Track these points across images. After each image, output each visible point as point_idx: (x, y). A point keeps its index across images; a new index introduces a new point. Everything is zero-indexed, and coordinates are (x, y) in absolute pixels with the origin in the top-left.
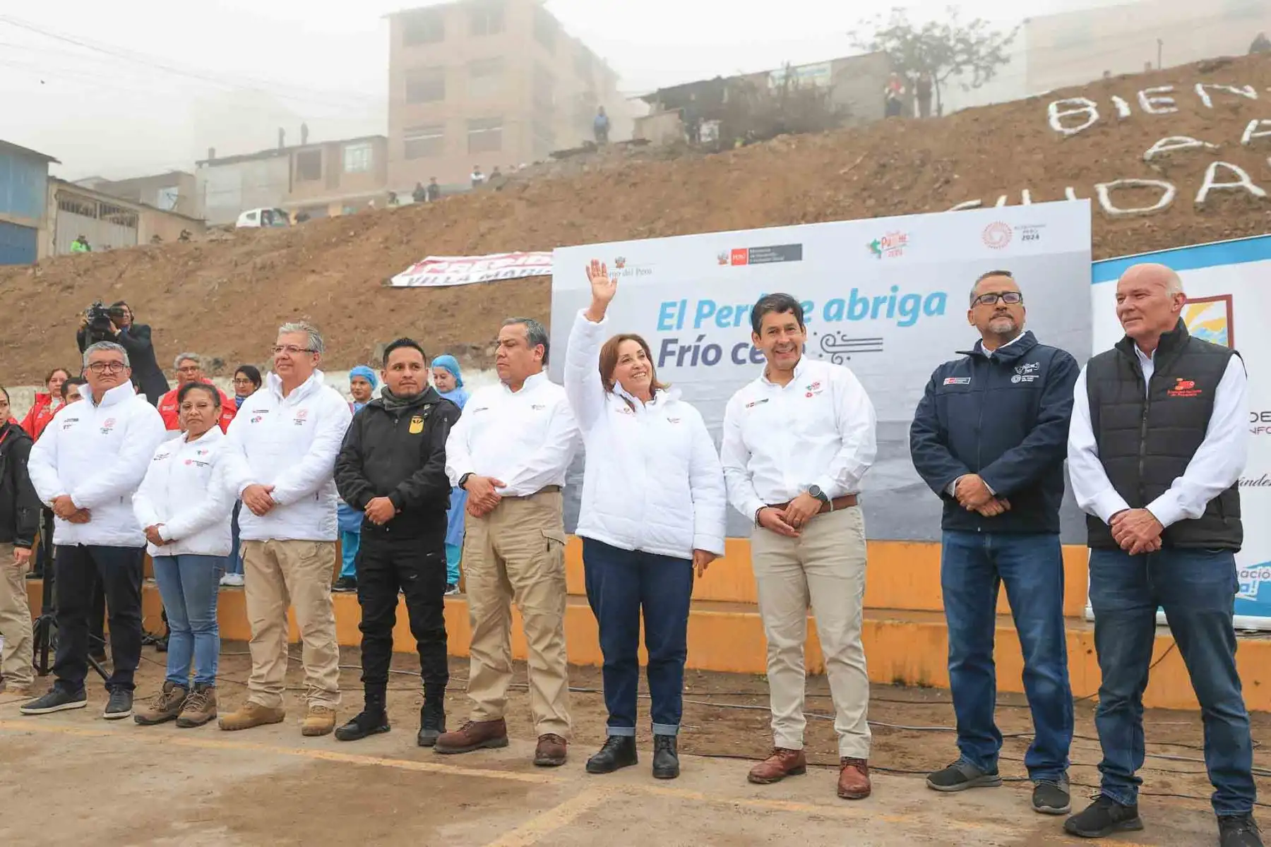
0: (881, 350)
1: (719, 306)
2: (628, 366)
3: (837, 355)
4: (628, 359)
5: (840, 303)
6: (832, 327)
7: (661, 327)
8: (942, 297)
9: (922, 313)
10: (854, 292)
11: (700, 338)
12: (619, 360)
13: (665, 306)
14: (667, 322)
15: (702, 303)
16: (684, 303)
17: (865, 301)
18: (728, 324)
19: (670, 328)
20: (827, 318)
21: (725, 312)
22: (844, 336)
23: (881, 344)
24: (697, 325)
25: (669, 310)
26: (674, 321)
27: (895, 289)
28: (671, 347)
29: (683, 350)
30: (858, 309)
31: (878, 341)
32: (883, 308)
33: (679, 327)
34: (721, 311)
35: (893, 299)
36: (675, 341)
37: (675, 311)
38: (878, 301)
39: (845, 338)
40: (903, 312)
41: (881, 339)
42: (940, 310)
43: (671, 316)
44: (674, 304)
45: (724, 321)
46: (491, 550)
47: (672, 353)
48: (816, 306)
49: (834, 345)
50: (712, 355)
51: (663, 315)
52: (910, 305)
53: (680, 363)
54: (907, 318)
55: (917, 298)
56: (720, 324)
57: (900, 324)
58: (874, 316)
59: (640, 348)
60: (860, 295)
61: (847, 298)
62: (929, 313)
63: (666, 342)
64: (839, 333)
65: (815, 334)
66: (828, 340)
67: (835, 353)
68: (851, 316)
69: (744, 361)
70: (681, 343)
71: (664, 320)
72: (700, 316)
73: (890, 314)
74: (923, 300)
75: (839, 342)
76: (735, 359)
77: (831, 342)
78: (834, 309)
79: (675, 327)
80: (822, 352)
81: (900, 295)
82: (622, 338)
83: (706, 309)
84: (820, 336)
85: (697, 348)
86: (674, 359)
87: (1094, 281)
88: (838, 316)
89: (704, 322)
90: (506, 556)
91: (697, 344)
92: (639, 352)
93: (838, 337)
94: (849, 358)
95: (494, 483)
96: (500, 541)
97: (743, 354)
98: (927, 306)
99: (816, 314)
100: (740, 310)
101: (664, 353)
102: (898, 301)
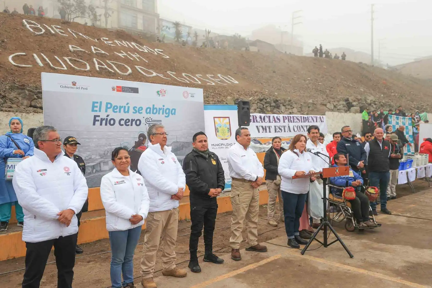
0: (161, 124)
1: (113, 105)
4: (301, 141)
5: (150, 108)
6: (148, 116)
7: (93, 110)
8: (175, 110)
9: (170, 114)
10: (154, 105)
11: (108, 116)
13: (94, 103)
14: (95, 109)
15: (107, 104)
16: (101, 102)
17: (156, 108)
18: (117, 112)
19: (96, 111)
20: (147, 113)
21: (116, 108)
22: (152, 119)
24: (106, 111)
25: (96, 105)
26: (97, 109)
27: (164, 106)
28: (97, 118)
29: (102, 120)
30: (155, 111)
32: (161, 111)
33: (100, 111)
34: (114, 107)
36: (99, 116)
37: (98, 105)
38: (160, 109)
41: (161, 121)
42: (175, 114)
43: (97, 107)
44: (97, 103)
47: (98, 121)
48: (143, 109)
49: (149, 122)
50: (112, 122)
51: (93, 107)
52: (167, 111)
53: (101, 124)
54: (167, 115)
55: (169, 109)
56: (114, 112)
57: (166, 117)
58: (159, 113)
60: (155, 107)
61: (152, 107)
62: (172, 114)
63: (95, 116)
66: (147, 120)
67: (150, 124)
68: (153, 113)
69: (123, 125)
70: (101, 117)
72: (107, 108)
73: (163, 113)
74: (171, 110)
76: (120, 124)
78: (148, 110)
79: (98, 111)
83: (109, 106)
84: (145, 118)
85: (107, 119)
86: (99, 123)
88: (150, 113)
89: (109, 110)
93: (150, 119)
97: (123, 122)
98: (172, 111)
99: (144, 111)
100: (121, 107)
101: (95, 121)
102: (165, 109)
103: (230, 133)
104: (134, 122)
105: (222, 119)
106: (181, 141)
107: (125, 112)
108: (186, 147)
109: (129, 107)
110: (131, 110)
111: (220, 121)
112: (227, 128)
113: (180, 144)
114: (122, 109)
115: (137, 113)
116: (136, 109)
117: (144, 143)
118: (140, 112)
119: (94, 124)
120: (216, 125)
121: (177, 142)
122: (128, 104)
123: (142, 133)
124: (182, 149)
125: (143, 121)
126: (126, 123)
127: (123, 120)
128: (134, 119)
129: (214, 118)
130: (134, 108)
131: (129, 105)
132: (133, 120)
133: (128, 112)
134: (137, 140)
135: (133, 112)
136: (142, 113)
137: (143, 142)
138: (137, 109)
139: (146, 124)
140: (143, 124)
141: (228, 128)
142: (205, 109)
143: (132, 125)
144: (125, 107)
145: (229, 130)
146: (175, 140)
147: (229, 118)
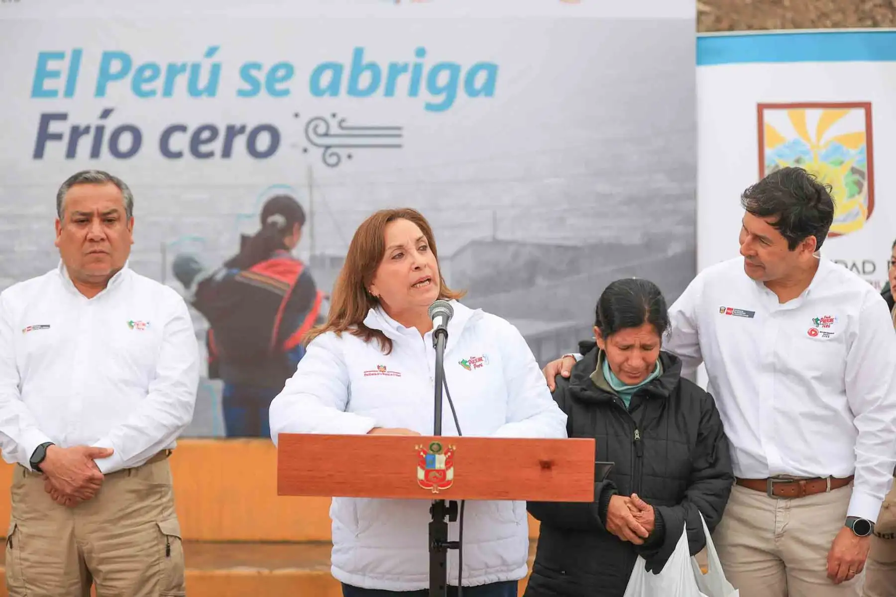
0: (399, 146)
1: (137, 63)
2: (402, 266)
3: (330, 151)
4: (401, 253)
5: (337, 69)
6: (325, 106)
7: (38, 91)
8: (492, 70)
9: (461, 93)
10: (358, 53)
11: (106, 113)
12: (388, 253)
13: (44, 57)
14: (48, 84)
15: (108, 57)
16: (77, 55)
17: (373, 67)
18: (152, 93)
19: (53, 93)
20: (316, 91)
21: (148, 73)
22: (343, 121)
23: (399, 136)
24: (100, 91)
25: (52, 65)
26: (59, 84)
27: (421, 52)
28: (54, 127)
29: (77, 133)
30: (365, 80)
31: (395, 131)
32: (403, 81)
33: (70, 91)
34: (142, 69)
35: (418, 68)
36: (63, 117)
37: (62, 66)
38: (396, 70)
39: (344, 124)
40: (433, 88)
41: (399, 128)
42: (489, 89)
43: (55, 74)
44: (60, 56)
45: (146, 87)
46: (76, 557)
47: (58, 137)
48: (297, 72)
49: (326, 135)
50: (125, 142)
51: (42, 73)
52: (443, 79)
53: (71, 153)
54: (440, 99)
55: (454, 69)
56: (138, 91)
57: (430, 107)
58: (390, 91)
59: (418, 233)
60: (367, 59)
61: (347, 62)
62: (472, 92)
63: (46, 119)
64: (334, 115)
65: (297, 115)
66: (316, 127)
67: (328, 147)
68: (353, 91)
69: (179, 155)
70: (72, 121)
71: (42, 83)
72: (105, 77)
73: (413, 91)
74: (462, 76)
75: (334, 130)
76: (166, 151)
77: (322, 129)
78: (326, 78)
79: (61, 93)
80: (305, 144)
81: (428, 64)
82: (392, 217)
83: (115, 66)
84: (304, 119)
85: (100, 130)
86: (63, 145)
87: (699, 62)
88: (334, 90)
89: (112, 88)
90: (103, 568)
91: (101, 122)
92: (419, 240)
93: (333, 123)
94: (350, 157)
95: (93, 455)
96: (94, 542)
97: (179, 142)
98: (469, 82)
99: (299, 83)
100: (174, 71)
101: (44, 136)
102: (426, 71)
103: (862, 199)
104: (240, 142)
105: (813, 116)
106: (519, 235)
107: (194, 91)
108: (553, 273)
109: (216, 70)
110: (230, 80)
111: (800, 126)
112: (845, 170)
113: (516, 256)
114: (182, 81)
115: (263, 92)
116: (254, 73)
117: (293, 245)
118: (279, 86)
119: (39, 153)
120: (768, 151)
121: (496, 243)
122: (211, 52)
123: (281, 192)
124: (530, 282)
125: (291, 132)
126: (196, 142)
127: (182, 128)
128: (238, 124)
129: (761, 108)
130: (246, 72)
131: (216, 58)
132: (232, 132)
133: (211, 90)
134: (253, 228)
135: (241, 93)
136: (286, 92)
137: (287, 241)
138: (261, 76)
139: (305, 150)
140: (294, 146)
141: (854, 171)
142: (703, 56)
143: (227, 152)
144: (196, 68)
145: (859, 185)
146: (484, 233)
147: (867, 106)
